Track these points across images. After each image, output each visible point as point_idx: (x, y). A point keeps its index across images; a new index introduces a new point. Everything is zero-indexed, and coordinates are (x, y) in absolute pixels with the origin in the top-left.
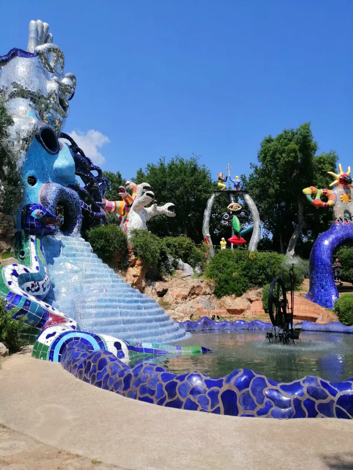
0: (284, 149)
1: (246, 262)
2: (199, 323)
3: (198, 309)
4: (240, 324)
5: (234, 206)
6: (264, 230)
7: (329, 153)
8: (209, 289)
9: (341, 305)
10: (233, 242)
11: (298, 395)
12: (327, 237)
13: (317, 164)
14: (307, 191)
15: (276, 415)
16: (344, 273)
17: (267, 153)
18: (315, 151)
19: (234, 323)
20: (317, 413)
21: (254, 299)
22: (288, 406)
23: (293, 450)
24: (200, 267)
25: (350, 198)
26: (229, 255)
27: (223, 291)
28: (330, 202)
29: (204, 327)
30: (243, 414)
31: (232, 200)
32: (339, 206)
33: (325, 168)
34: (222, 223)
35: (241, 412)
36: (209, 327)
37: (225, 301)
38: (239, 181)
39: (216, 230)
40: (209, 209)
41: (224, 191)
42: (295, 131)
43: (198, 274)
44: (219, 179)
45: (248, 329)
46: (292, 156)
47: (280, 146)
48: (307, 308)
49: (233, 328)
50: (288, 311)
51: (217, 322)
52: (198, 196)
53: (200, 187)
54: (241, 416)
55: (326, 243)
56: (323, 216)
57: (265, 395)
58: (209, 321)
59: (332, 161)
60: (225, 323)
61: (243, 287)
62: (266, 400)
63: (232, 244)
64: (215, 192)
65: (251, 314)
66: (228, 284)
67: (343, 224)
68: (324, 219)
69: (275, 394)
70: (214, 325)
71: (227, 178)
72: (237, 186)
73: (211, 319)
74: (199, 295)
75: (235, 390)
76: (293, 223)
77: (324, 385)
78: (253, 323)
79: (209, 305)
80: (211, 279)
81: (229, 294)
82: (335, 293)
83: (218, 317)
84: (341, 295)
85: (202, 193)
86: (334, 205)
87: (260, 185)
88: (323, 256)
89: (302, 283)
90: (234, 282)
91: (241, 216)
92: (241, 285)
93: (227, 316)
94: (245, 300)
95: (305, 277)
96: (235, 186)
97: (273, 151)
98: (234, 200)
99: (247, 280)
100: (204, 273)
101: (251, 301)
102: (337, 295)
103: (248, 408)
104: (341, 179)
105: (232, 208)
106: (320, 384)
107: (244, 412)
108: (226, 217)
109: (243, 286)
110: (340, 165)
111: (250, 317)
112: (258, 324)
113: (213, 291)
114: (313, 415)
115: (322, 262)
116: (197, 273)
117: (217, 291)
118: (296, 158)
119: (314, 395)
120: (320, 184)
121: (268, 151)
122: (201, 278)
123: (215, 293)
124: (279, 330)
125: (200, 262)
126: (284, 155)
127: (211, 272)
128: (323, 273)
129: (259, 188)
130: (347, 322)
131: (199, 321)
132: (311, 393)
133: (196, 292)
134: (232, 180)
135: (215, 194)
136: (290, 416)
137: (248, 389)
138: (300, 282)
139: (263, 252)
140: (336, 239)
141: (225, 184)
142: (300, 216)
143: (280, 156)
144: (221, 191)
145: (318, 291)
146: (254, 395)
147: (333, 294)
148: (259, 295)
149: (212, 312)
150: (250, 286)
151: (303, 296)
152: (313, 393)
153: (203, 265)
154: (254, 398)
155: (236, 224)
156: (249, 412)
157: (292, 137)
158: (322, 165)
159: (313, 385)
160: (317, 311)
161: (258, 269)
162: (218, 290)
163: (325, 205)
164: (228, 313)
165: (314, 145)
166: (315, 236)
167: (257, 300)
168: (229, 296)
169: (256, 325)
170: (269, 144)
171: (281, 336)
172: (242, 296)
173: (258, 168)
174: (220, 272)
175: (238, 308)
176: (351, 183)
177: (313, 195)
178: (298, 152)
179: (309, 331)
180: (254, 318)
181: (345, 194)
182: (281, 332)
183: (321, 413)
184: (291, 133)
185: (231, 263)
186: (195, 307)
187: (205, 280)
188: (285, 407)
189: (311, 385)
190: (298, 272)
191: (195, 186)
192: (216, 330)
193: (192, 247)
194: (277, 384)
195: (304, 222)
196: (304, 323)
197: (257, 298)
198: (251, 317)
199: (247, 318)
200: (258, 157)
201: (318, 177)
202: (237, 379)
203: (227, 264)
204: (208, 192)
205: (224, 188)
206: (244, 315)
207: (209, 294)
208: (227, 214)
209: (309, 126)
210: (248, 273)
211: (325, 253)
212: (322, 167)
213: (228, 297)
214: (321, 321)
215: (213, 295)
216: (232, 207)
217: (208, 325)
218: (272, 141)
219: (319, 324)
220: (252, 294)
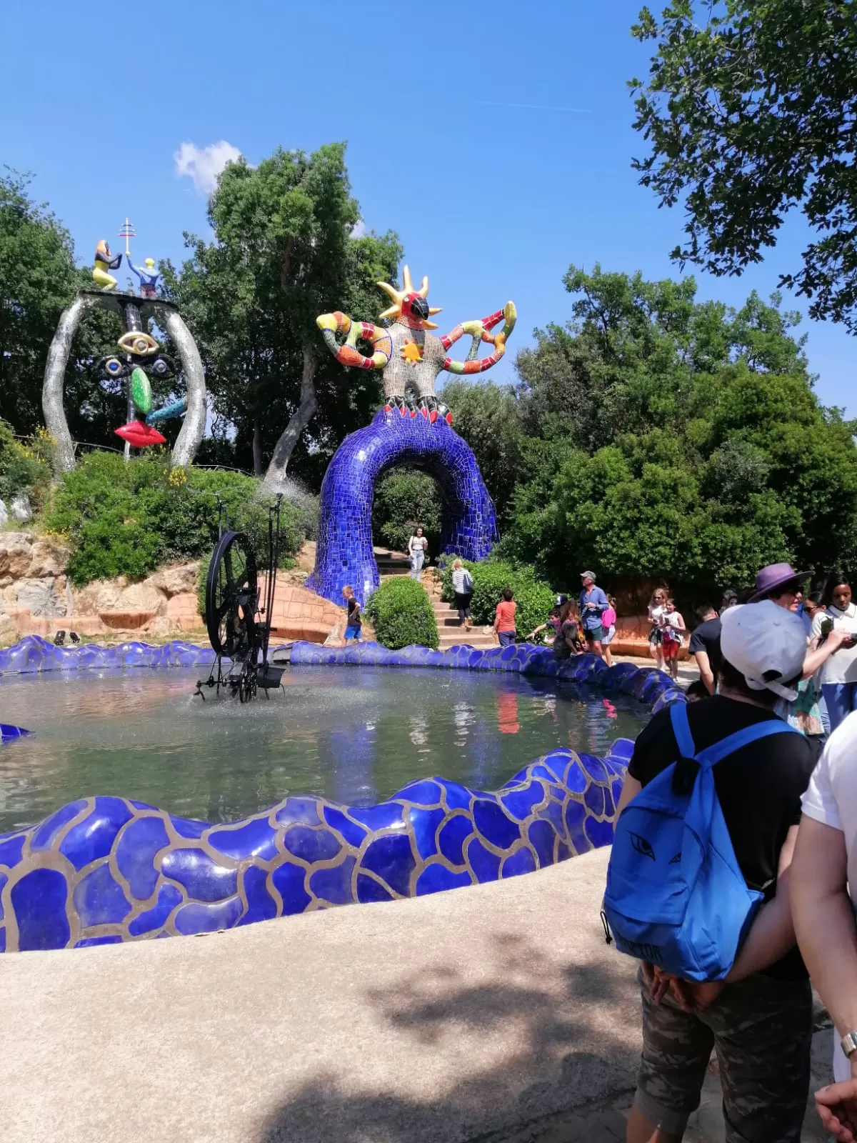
0: (278, 203)
1: (161, 490)
2: (14, 654)
3: (17, 616)
4: (133, 653)
5: (136, 341)
6: (215, 415)
7: (384, 237)
8: (54, 561)
9: (382, 602)
10: (130, 440)
11: (260, 856)
12: (364, 441)
13: (354, 259)
14: (327, 321)
15: (190, 926)
16: (394, 531)
17: (232, 204)
18: (352, 223)
19: (118, 652)
20: (307, 900)
21: (176, 588)
22: (228, 892)
23: (224, 1044)
24: (27, 500)
25: (421, 354)
26: (115, 472)
27: (94, 566)
28: (377, 358)
29: (28, 664)
30: (84, 938)
31: (133, 322)
32: (396, 370)
33: (373, 274)
34: (105, 387)
35: (76, 934)
36: (45, 664)
37: (97, 593)
38: (155, 272)
39: (88, 407)
40: (63, 341)
41: (111, 295)
42: (307, 158)
43: (21, 519)
44: (98, 258)
45: (154, 666)
46: (294, 225)
47: (266, 192)
48: (307, 610)
49: (114, 662)
50: (259, 618)
51: (69, 650)
52: (31, 300)
53: (36, 274)
54: (76, 946)
55: (362, 456)
56: (358, 390)
57: (160, 870)
58: (45, 647)
59: (389, 259)
60: (91, 651)
61: (150, 559)
62: (164, 883)
63: (128, 445)
64: (83, 293)
65: (166, 627)
66: (108, 548)
67: (402, 414)
68: (360, 398)
69: (193, 861)
70: (61, 658)
71: (120, 258)
72: (149, 286)
73: (51, 641)
74: (21, 575)
75: (62, 867)
76: (288, 404)
77: (334, 818)
78: (167, 650)
79: (50, 605)
80: (60, 533)
81: (108, 575)
82: (370, 577)
83: (74, 637)
84: (384, 579)
85: (44, 291)
86: (385, 365)
87: (212, 294)
88: (353, 489)
89: (299, 550)
90: (124, 545)
91: (155, 370)
92: (144, 553)
93: (100, 632)
94: (153, 590)
95: (308, 537)
96: (144, 284)
97: (247, 199)
98: (137, 325)
99: (160, 540)
100: (39, 516)
101: (169, 595)
102: (376, 582)
103: (104, 916)
104: (405, 304)
105: (131, 345)
106: (322, 817)
107: (86, 933)
108: (114, 369)
109: (149, 554)
110: (406, 269)
111: (162, 635)
112: (181, 652)
113: (63, 568)
114: (296, 905)
115: (349, 503)
116: (18, 516)
117: (75, 566)
118: (304, 230)
119: (305, 850)
120: (357, 310)
121: (236, 199)
122: (29, 532)
123: (69, 572)
124: (232, 667)
125: (28, 487)
126: (276, 218)
127: (60, 515)
128: (349, 529)
129: (208, 302)
130: (393, 641)
131: (15, 648)
132: (295, 847)
133: (12, 570)
134: (134, 266)
135: (85, 298)
136: (233, 919)
137: (105, 860)
138: (294, 549)
139: (207, 468)
140: (383, 447)
141: (115, 277)
142: (306, 387)
143: (265, 219)
144: (101, 294)
145: (334, 571)
146: (126, 876)
147: (366, 579)
148: (191, 578)
149: (58, 624)
150: (169, 556)
151: (300, 582)
152: (301, 845)
153: (38, 495)
154: (125, 884)
155: (141, 391)
156: (106, 930)
157: (298, 173)
158: (367, 264)
159: (304, 822)
160: (329, 618)
161: (191, 511)
162: (80, 564)
163: (366, 364)
164: (104, 626)
165: (350, 207)
166: (337, 439)
167: (185, 591)
168: (109, 579)
169: (175, 654)
170: (239, 180)
171: (235, 684)
172: (145, 581)
173: (207, 247)
174: (87, 516)
175: (133, 612)
176: (426, 316)
177: (341, 335)
178: (313, 217)
179: (306, 663)
180: (174, 637)
181: (411, 343)
182: (238, 670)
183: (318, 897)
184: (296, 161)
185: (117, 492)
186: (7, 610)
187: (41, 537)
188: (218, 897)
189: (298, 824)
190: (292, 523)
191: (20, 267)
192: (63, 672)
193: (6, 443)
194: (201, 831)
195: (313, 401)
196: (297, 647)
197: (185, 586)
198: (167, 634)
199: (155, 637)
200: (210, 212)
201: (355, 293)
202: (72, 832)
203: (107, 496)
204: (64, 294)
205: (110, 286)
206: (146, 630)
207: (51, 574)
208: (115, 361)
209: (341, 152)
210: (164, 520)
211: (358, 478)
212: (366, 268)
213: (106, 582)
214: (335, 639)
215: (64, 577)
216: (130, 342)
217: (41, 658)
218: (248, 175)
219: (331, 648)
220: (171, 575)
